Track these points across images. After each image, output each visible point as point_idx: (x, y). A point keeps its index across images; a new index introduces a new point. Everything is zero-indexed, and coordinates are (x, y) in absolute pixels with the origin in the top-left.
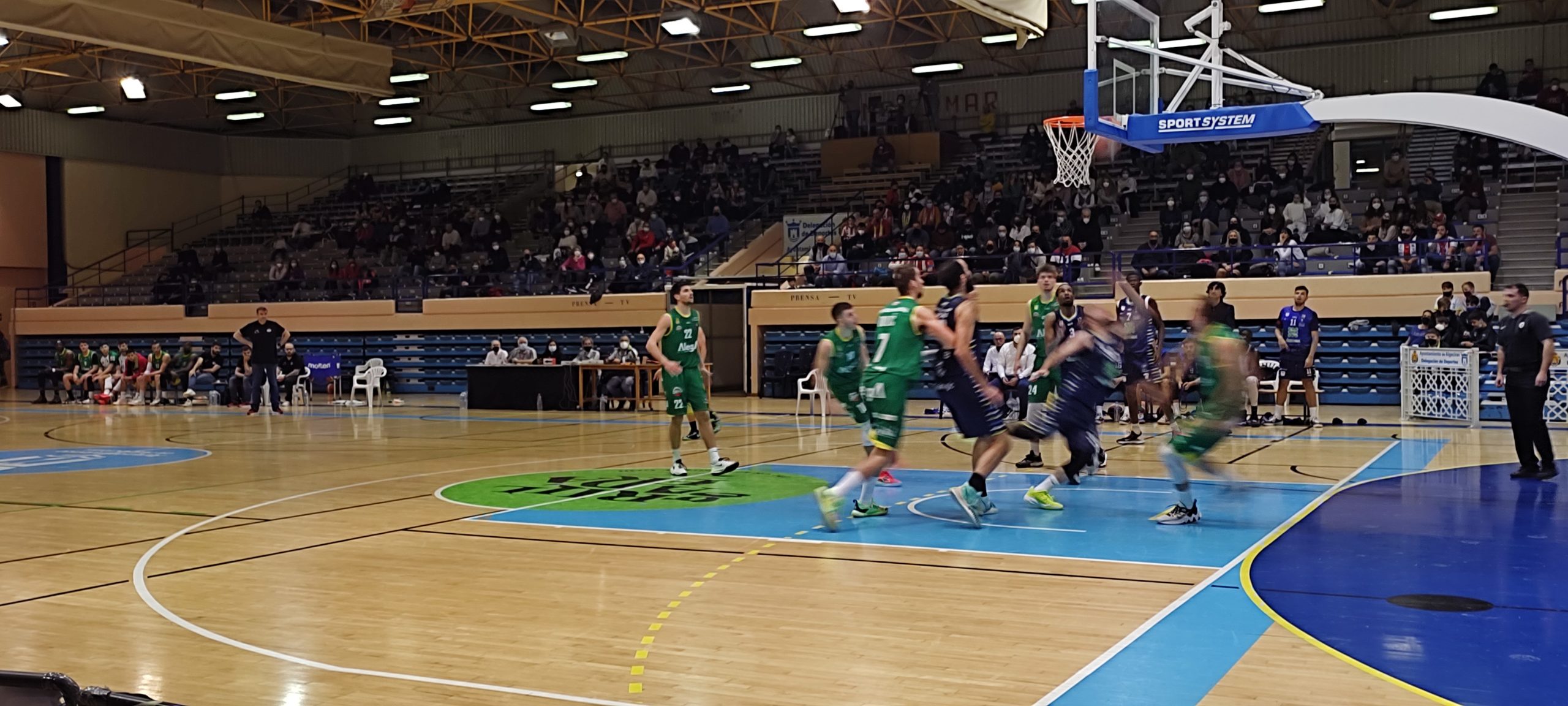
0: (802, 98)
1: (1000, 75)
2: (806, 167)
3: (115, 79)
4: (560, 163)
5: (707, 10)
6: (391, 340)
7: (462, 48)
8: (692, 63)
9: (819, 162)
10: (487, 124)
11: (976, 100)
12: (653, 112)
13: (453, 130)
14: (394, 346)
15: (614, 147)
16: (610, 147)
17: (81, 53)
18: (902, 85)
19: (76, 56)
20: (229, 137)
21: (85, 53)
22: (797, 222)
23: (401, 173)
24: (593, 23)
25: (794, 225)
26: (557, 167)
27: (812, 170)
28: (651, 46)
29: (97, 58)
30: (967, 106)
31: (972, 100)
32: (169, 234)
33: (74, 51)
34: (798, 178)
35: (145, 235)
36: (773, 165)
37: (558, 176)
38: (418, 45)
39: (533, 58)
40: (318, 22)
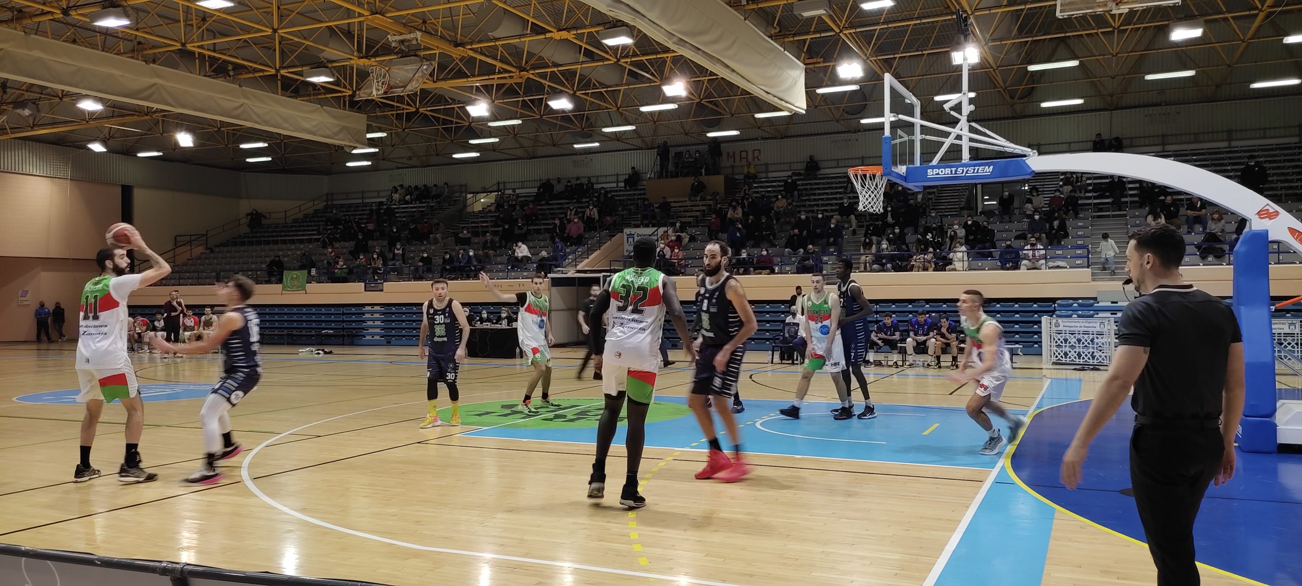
0: (632, 152)
1: (763, 138)
2: (636, 197)
3: (172, 134)
4: (470, 193)
5: (578, 93)
6: (362, 309)
7: (410, 116)
8: (562, 128)
9: (645, 194)
10: (422, 167)
11: (747, 154)
12: (533, 160)
13: (398, 170)
14: (363, 314)
15: (507, 183)
16: (504, 183)
17: (151, 116)
18: (699, 144)
19: (149, 117)
20: (246, 173)
21: (154, 116)
22: (633, 233)
23: (363, 198)
24: (502, 101)
25: (631, 235)
26: (469, 196)
27: (640, 199)
28: (538, 117)
29: (160, 119)
30: (741, 158)
31: (744, 155)
32: (205, 238)
33: (146, 115)
34: (631, 204)
35: (188, 238)
36: (614, 195)
37: (469, 202)
38: (382, 114)
39: (457, 123)
40: (316, 97)
